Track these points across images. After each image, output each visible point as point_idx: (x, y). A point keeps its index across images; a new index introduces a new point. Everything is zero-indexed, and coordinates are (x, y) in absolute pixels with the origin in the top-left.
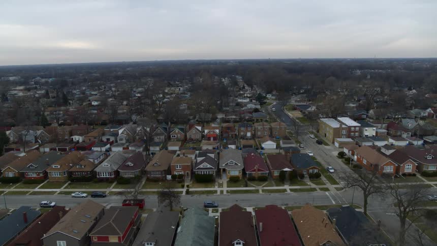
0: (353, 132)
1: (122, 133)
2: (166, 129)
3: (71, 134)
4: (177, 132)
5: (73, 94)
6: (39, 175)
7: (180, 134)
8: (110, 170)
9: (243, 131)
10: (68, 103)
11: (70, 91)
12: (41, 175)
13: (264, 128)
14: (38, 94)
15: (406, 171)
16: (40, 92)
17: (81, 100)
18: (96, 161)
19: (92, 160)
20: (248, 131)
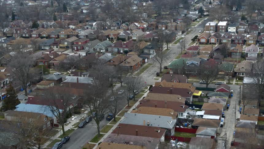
0: (221, 29)
1: (95, 25)
2: (118, 24)
3: (69, 25)
4: (124, 25)
5: (70, 5)
6: (55, 36)
7: (126, 27)
8: (84, 35)
9: (160, 27)
10: (66, 11)
11: (68, 2)
12: (56, 36)
13: (172, 25)
14: (43, 4)
15: (212, 42)
16: (45, 2)
17: (76, 9)
18: (79, 32)
19: (77, 31)
20: (163, 27)
